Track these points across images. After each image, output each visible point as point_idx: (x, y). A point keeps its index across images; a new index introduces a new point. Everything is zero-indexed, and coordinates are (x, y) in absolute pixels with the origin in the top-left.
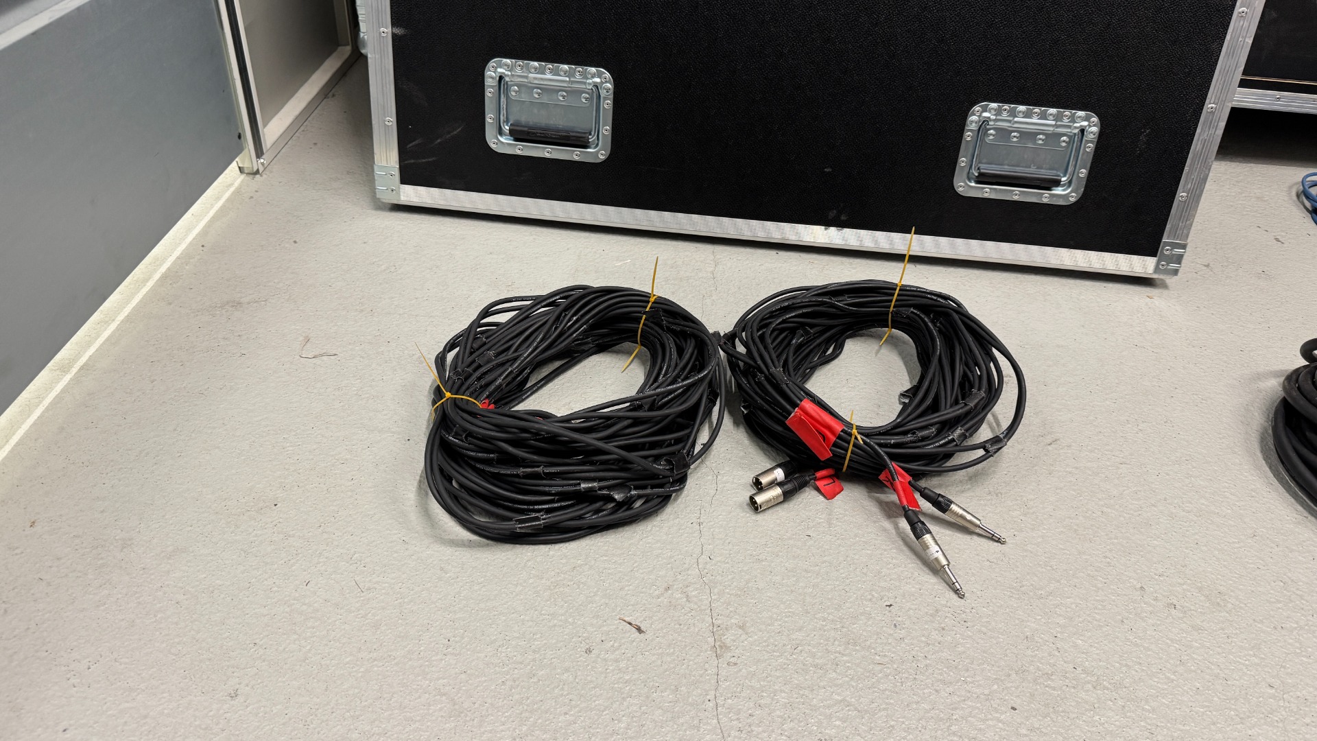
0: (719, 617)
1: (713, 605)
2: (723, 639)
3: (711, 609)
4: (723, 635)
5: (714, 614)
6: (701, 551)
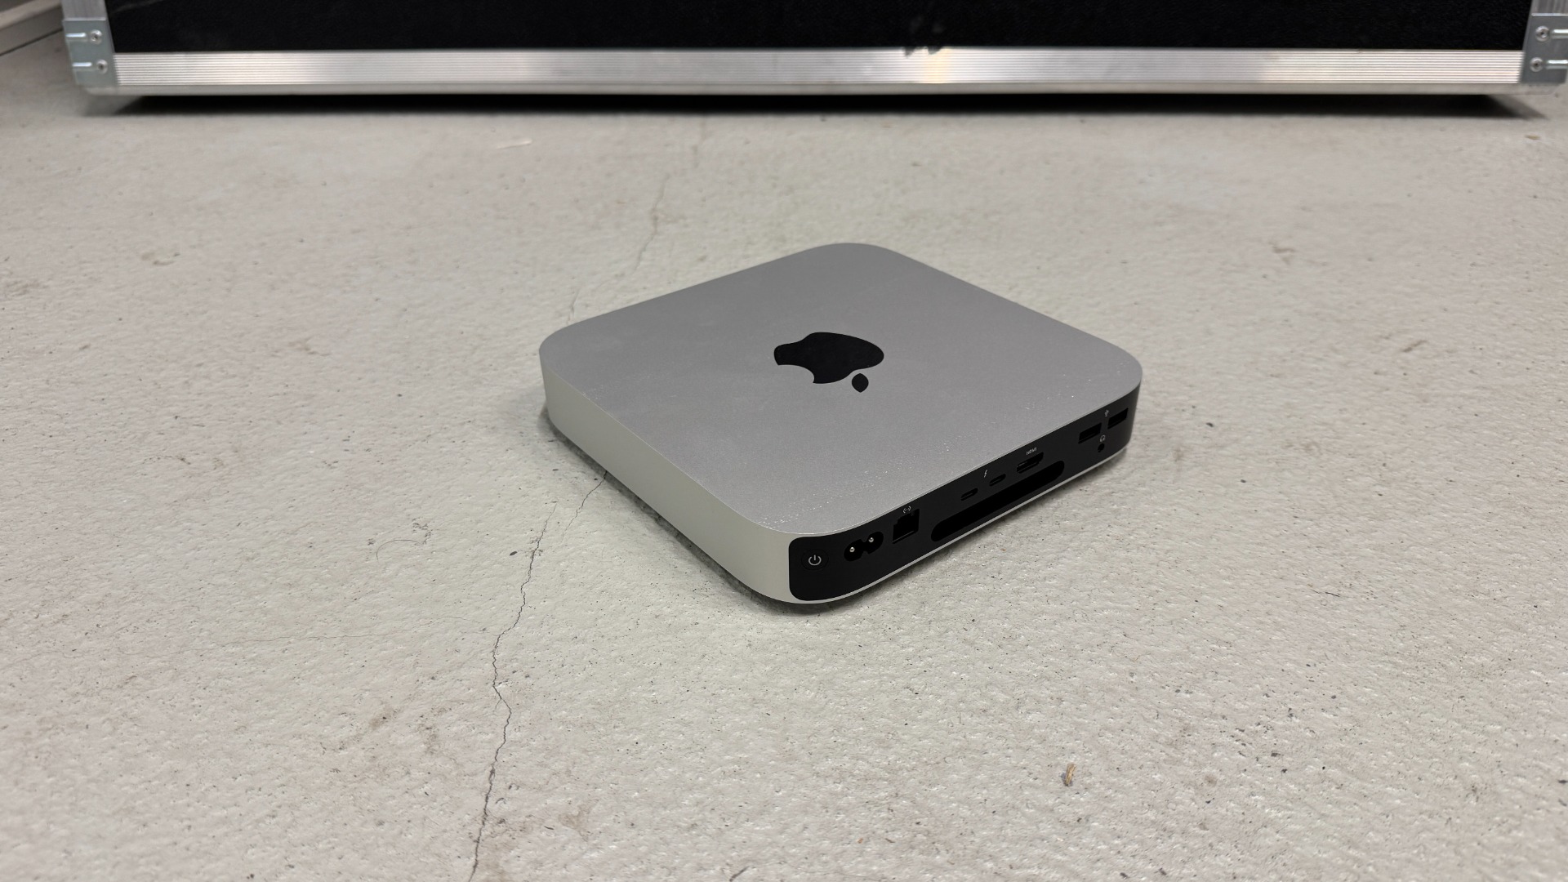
0: (514, 792)
1: (504, 757)
2: (501, 863)
3: (492, 772)
4: (508, 847)
5: (499, 785)
6: (516, 614)
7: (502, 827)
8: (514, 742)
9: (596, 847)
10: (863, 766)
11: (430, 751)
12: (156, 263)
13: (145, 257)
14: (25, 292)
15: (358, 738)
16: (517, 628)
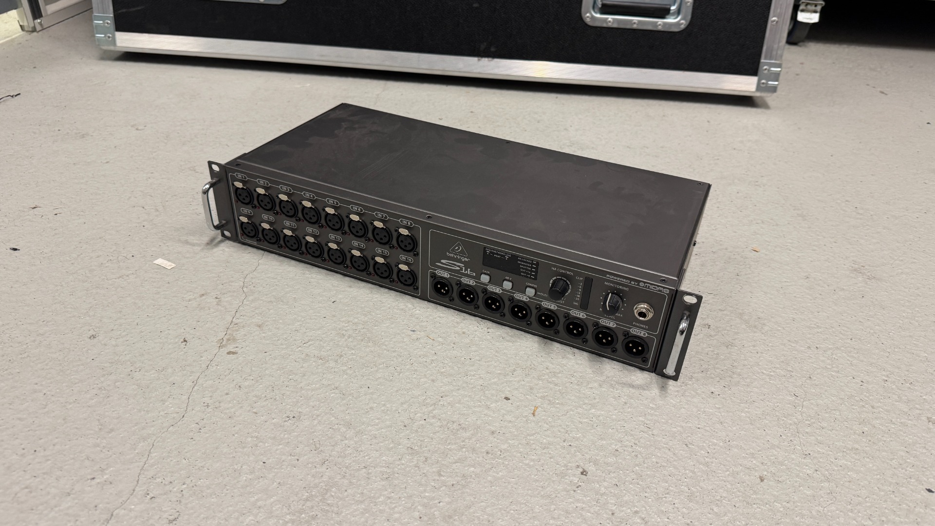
0: (242, 317)
1: (241, 308)
2: (234, 334)
3: (237, 311)
4: (237, 331)
5: (238, 315)
6: (254, 269)
7: (236, 325)
8: (246, 304)
9: (264, 333)
10: (356, 320)
11: (218, 304)
12: (137, 129)
13: (132, 126)
14: (84, 137)
15: (195, 299)
16: (254, 273)
